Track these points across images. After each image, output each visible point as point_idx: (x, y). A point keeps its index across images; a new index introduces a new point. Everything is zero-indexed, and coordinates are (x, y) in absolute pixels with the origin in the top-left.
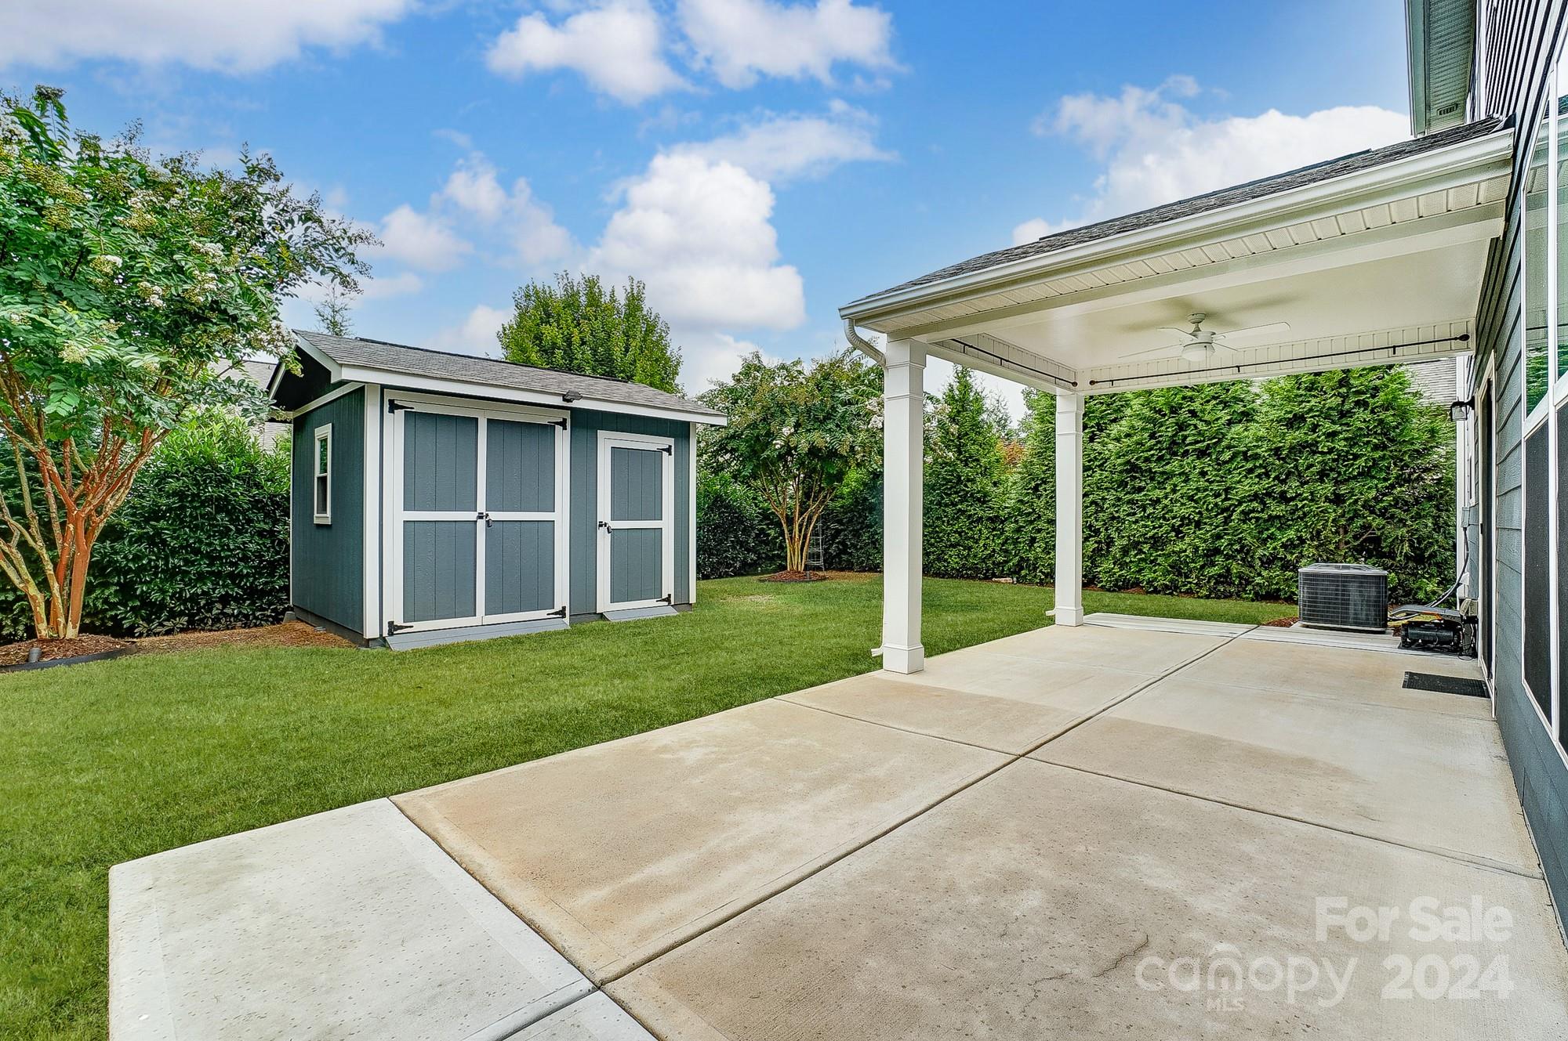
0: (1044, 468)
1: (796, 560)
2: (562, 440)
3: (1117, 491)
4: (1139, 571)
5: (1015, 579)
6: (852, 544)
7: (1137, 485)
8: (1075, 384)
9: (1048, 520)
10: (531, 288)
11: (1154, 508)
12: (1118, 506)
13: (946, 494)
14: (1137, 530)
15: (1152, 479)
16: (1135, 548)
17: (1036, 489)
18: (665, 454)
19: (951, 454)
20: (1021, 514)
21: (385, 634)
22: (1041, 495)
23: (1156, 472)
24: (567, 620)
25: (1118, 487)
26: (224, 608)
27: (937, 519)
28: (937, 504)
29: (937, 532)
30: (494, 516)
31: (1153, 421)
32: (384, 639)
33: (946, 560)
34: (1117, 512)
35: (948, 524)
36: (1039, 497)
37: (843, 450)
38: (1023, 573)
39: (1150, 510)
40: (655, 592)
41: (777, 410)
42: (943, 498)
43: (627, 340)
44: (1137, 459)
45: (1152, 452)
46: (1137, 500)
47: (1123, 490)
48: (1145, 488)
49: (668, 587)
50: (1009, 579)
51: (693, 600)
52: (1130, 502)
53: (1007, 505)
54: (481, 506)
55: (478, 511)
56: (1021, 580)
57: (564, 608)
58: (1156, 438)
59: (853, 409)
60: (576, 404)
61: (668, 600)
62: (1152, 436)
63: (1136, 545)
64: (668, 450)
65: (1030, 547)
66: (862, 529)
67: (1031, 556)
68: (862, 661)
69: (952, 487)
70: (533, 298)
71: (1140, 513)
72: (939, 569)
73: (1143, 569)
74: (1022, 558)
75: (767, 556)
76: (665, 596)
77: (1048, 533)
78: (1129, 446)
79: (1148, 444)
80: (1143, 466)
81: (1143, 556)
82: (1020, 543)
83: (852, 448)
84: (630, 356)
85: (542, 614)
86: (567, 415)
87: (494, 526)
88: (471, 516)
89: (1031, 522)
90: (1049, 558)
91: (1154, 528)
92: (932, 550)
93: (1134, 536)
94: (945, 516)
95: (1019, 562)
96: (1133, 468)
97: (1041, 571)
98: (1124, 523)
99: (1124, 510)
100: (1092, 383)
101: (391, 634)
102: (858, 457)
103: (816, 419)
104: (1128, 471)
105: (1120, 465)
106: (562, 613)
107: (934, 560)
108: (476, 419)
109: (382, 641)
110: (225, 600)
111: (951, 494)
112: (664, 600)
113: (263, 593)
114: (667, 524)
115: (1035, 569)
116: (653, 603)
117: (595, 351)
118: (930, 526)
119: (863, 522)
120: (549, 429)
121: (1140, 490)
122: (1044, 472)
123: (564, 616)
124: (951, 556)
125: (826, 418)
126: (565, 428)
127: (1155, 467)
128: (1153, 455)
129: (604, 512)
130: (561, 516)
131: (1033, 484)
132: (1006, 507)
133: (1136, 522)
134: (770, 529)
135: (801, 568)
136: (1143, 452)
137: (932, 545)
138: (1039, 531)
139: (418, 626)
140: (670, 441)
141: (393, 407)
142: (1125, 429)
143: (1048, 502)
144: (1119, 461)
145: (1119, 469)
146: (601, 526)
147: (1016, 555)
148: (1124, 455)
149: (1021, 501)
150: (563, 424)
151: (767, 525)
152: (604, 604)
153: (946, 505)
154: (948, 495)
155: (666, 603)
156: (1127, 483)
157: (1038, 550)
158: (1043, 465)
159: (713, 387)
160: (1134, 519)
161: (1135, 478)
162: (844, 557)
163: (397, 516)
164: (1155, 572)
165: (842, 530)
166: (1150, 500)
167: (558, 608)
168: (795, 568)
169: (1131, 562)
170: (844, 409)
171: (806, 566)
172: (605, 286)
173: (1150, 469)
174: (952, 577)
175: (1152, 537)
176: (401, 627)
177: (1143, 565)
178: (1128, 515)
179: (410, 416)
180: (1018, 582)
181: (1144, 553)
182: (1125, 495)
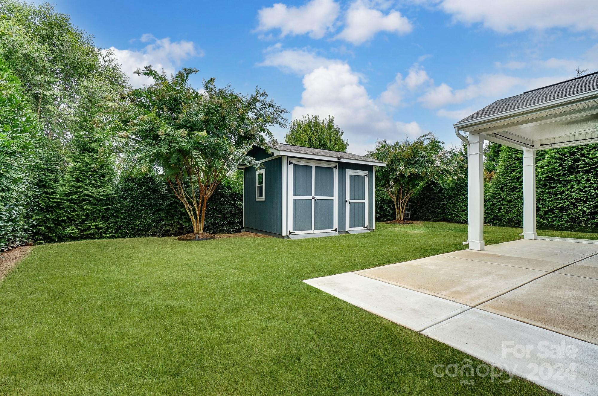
0: (506, 180)
1: (400, 216)
2: (336, 172)
3: (542, 188)
4: (553, 221)
5: (491, 224)
6: (418, 211)
7: (552, 186)
8: (533, 146)
9: (507, 200)
10: (295, 121)
11: (561, 195)
12: (542, 194)
13: (460, 191)
14: (552, 204)
15: (560, 183)
16: (551, 212)
17: (502, 188)
18: (366, 177)
19: (463, 175)
20: (495, 198)
21: (288, 235)
22: (504, 191)
23: (562, 180)
24: (337, 232)
25: (542, 187)
26: (222, 227)
27: (456, 200)
28: (456, 195)
29: (456, 206)
30: (317, 198)
31: (561, 159)
32: (288, 236)
33: (460, 217)
34: (542, 197)
35: (461, 202)
36: (503, 192)
37: (423, 175)
38: (495, 222)
39: (559, 196)
40: (363, 225)
41: (396, 160)
42: (458, 193)
43: (330, 138)
44: (552, 175)
45: (560, 172)
46: (553, 192)
47: (545, 188)
48: (556, 187)
49: (367, 223)
50: (489, 224)
51: (374, 228)
52: (548, 193)
53: (488, 195)
54: (313, 195)
55: (313, 196)
56: (495, 225)
57: (336, 229)
58: (562, 166)
59: (426, 159)
60: (342, 160)
61: (367, 227)
62: (560, 165)
63: (552, 210)
64: (367, 175)
65: (499, 211)
66: (423, 205)
67: (499, 215)
68: (460, 246)
69: (463, 188)
70: (296, 125)
71: (554, 197)
72: (457, 220)
73: (556, 220)
74: (495, 216)
75: (383, 215)
76: (366, 226)
77: (507, 206)
78: (548, 170)
79: (558, 169)
80: (556, 178)
81: (556, 215)
82: (494, 210)
83: (426, 174)
84: (332, 143)
85: (330, 230)
86: (337, 164)
87: (317, 201)
88: (311, 198)
89: (499, 202)
90: (508, 216)
91: (561, 203)
92: (454, 213)
93: (551, 206)
94: (460, 200)
95: (493, 217)
96: (551, 179)
97: (504, 221)
98: (546, 201)
99: (545, 196)
100: (541, 145)
101: (289, 235)
102: (429, 177)
103: (411, 164)
104: (547, 180)
105: (543, 178)
106: (336, 230)
107: (455, 217)
108: (312, 166)
109: (288, 237)
110: (223, 225)
111: (462, 191)
112: (365, 228)
113: (233, 223)
114: (366, 201)
115: (501, 220)
116: (362, 228)
117: (320, 142)
118: (453, 204)
119: (423, 202)
120: (332, 169)
121: (555, 187)
122: (506, 182)
123: (336, 232)
124: (462, 215)
125: (415, 163)
126: (336, 169)
127: (561, 178)
128: (561, 173)
129: (348, 197)
130: (335, 198)
131: (501, 186)
132: (487, 196)
133: (552, 201)
134: (384, 205)
135: (402, 219)
136: (555, 172)
137: (454, 211)
138: (503, 205)
139: (297, 232)
140: (367, 173)
141: (290, 163)
142: (546, 163)
143: (507, 193)
144: (543, 176)
145: (543, 179)
146: (347, 201)
147: (492, 215)
148: (545, 174)
149: (495, 193)
150: (336, 167)
151: (383, 203)
152: (348, 228)
153: (460, 195)
154: (461, 191)
155: (366, 229)
156: (547, 185)
157: (503, 212)
158: (505, 179)
159: (368, 153)
160: (551, 200)
161: (551, 183)
162: (415, 216)
163: (291, 197)
164: (561, 221)
165: (414, 205)
166: (559, 192)
167: (334, 229)
168: (399, 219)
169: (549, 217)
170: (422, 159)
171: (403, 218)
172: (321, 119)
173: (559, 179)
174: (463, 223)
175: (560, 207)
176: (292, 233)
177: (555, 218)
178: (548, 198)
179: (295, 166)
180: (493, 225)
181: (556, 214)
182: (546, 190)
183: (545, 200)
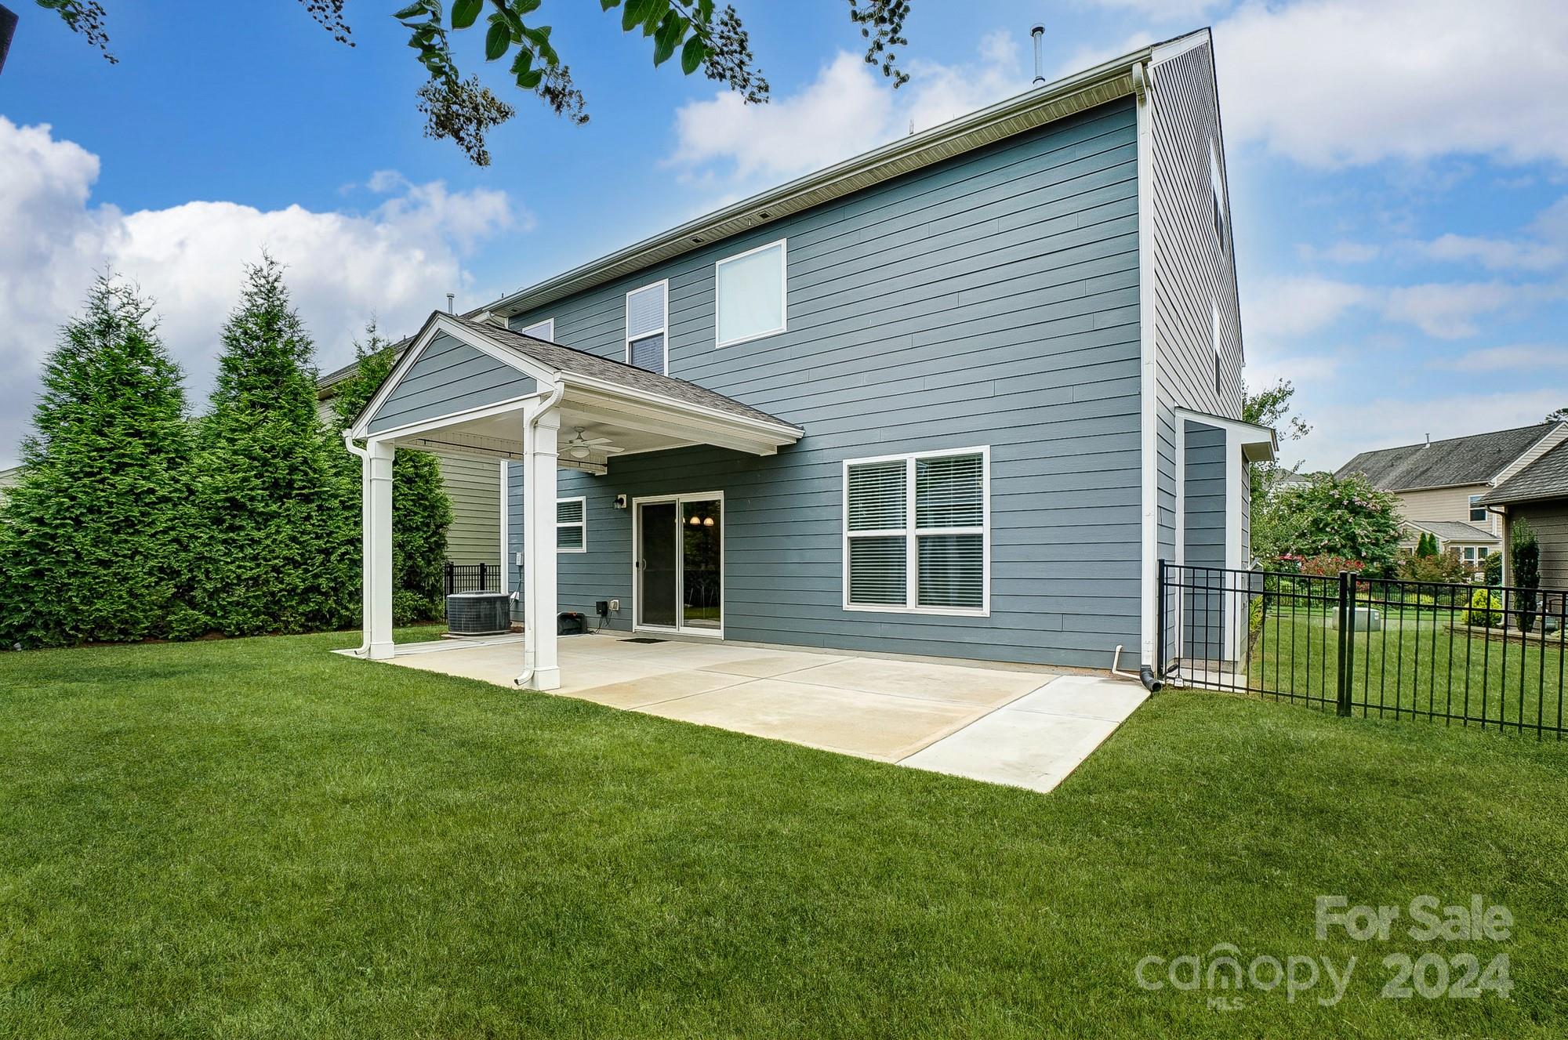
7: (236, 523)
11: (254, 549)
46: (235, 540)
48: (245, 527)
71: (237, 553)
80: (247, 505)
96: (233, 505)
121: (242, 528)
161: (236, 516)
183: (216, 561)
